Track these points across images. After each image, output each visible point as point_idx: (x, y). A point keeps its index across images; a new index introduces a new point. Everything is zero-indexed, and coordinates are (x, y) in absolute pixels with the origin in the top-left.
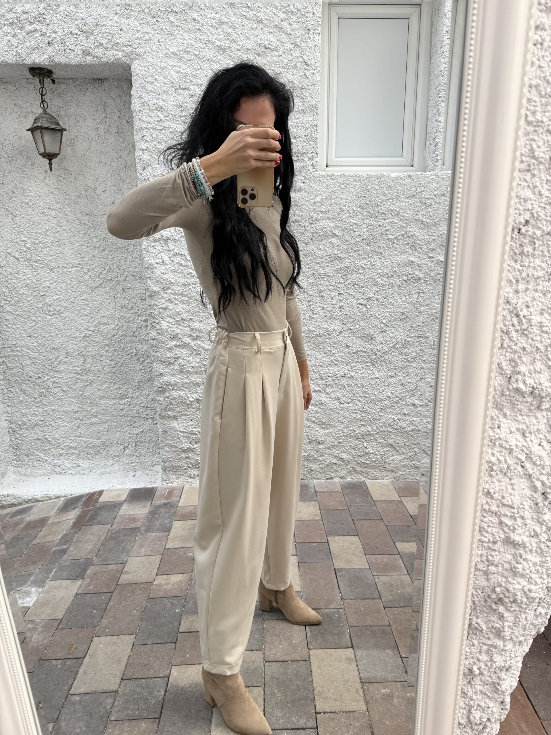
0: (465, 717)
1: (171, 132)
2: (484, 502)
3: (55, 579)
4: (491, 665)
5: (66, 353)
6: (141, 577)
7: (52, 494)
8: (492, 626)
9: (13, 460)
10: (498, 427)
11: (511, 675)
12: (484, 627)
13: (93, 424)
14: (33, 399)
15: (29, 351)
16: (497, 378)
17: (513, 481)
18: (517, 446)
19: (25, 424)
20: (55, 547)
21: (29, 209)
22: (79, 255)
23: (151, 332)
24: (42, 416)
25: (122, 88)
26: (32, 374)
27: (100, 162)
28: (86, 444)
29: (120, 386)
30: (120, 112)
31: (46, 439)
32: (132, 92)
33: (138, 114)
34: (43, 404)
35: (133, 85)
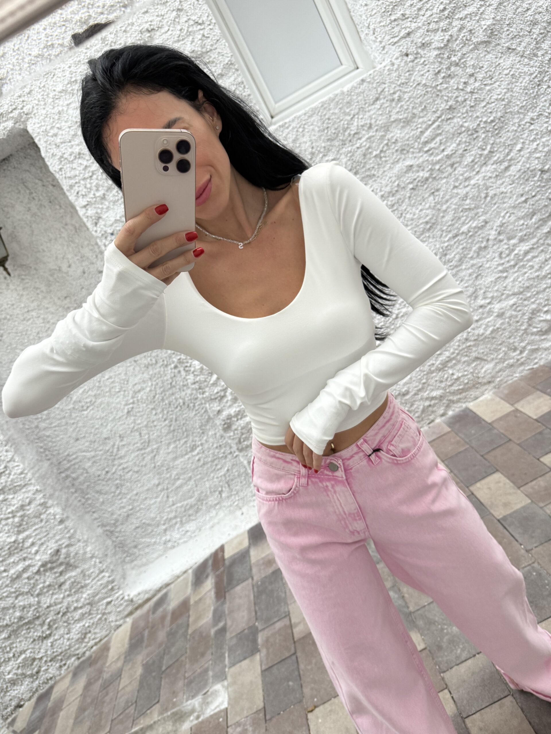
3: (233, 664)
5: (120, 436)
7: (178, 572)
13: (179, 487)
14: (112, 494)
15: (84, 454)
20: (213, 628)
23: (188, 377)
24: (129, 505)
25: (31, 156)
26: (99, 473)
27: (50, 240)
28: (183, 509)
29: (185, 440)
30: (41, 180)
31: (144, 523)
32: (43, 154)
33: (60, 173)
34: (124, 494)
35: (39, 146)
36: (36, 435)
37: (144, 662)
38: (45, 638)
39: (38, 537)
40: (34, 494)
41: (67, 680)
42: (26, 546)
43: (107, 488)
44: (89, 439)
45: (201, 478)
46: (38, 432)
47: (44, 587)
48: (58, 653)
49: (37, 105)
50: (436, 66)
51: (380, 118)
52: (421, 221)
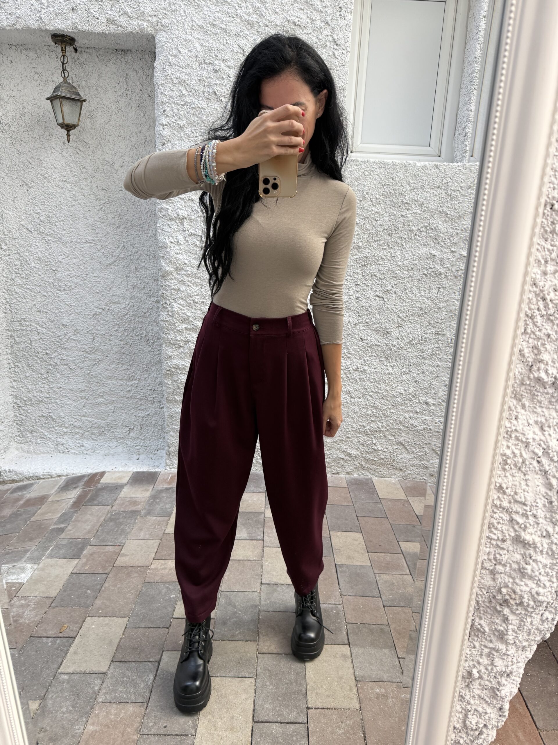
0: (460, 721)
1: (193, 108)
2: (496, 497)
3: (51, 557)
4: (492, 669)
5: (75, 331)
6: (138, 560)
7: (53, 472)
8: (495, 629)
9: (16, 436)
10: (516, 419)
11: (512, 681)
12: (487, 629)
13: (98, 404)
15: (38, 327)
16: (518, 366)
17: (527, 477)
18: (534, 439)
19: (31, 400)
20: (54, 525)
21: (45, 181)
22: (93, 231)
23: (162, 313)
24: (48, 393)
25: (146, 61)
26: (40, 350)
27: (119, 136)
28: (91, 424)
29: (128, 367)
30: (142, 85)
31: (50, 416)
32: (155, 64)
33: (160, 87)
34: (49, 381)
35: (157, 57)
43: (39, 368)
44: (49, 317)
51: (432, 203)
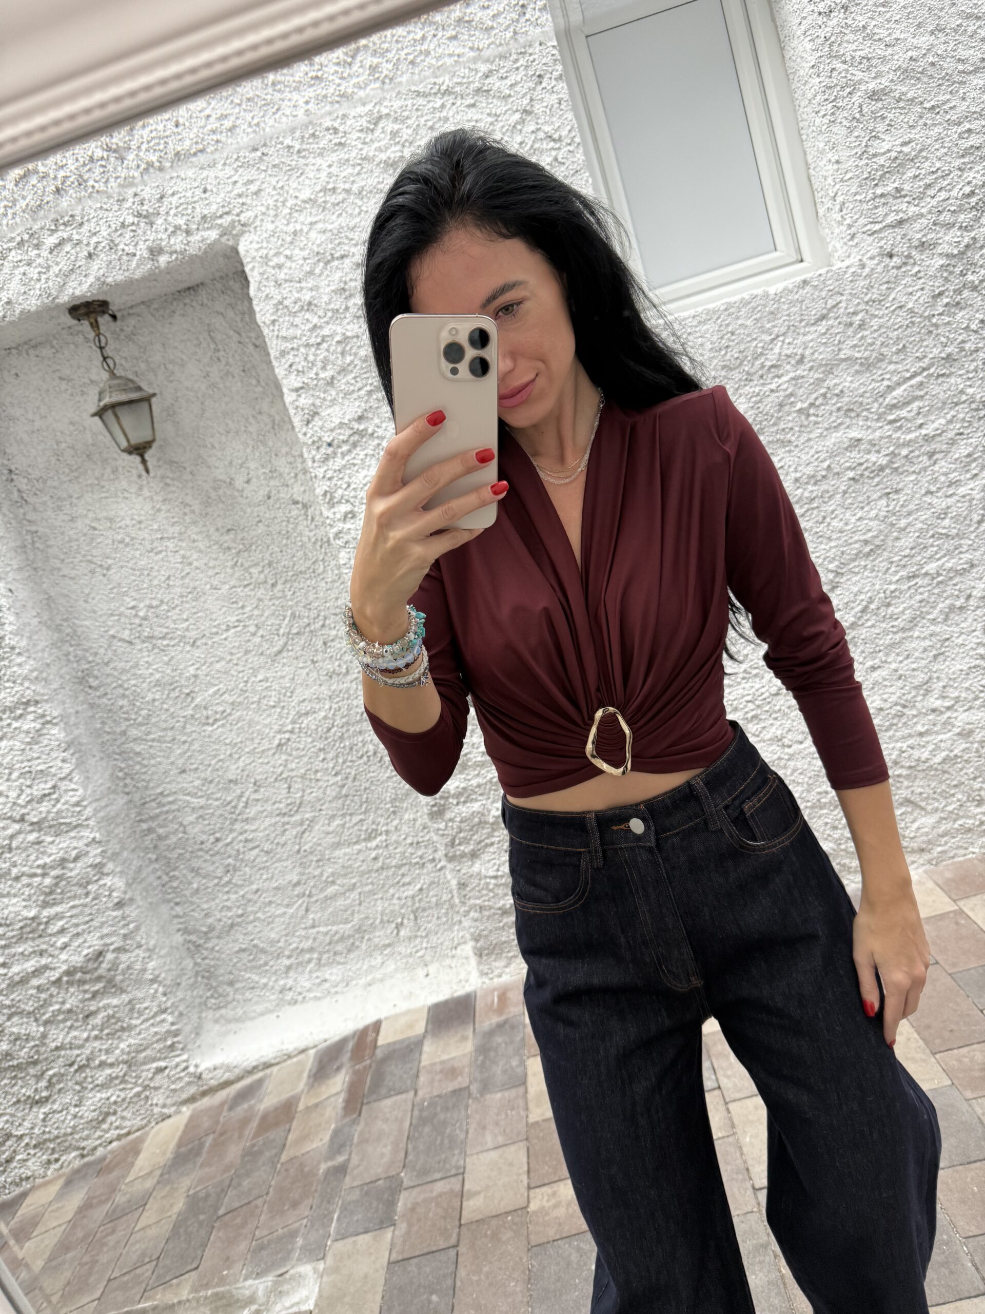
1: (339, 342)
3: (342, 1236)
5: (255, 784)
6: (501, 1199)
7: (290, 1047)
9: (208, 998)
13: (330, 898)
14: (216, 881)
15: (188, 798)
19: (214, 929)
20: (324, 1162)
21: (128, 549)
22: (235, 605)
24: (238, 907)
25: (233, 291)
26: (204, 837)
27: (228, 432)
28: (328, 939)
29: (362, 817)
30: (239, 333)
31: (255, 946)
32: (252, 292)
33: (271, 328)
34: (236, 885)
35: (250, 279)
36: (119, 747)
37: (191, 1192)
38: (37, 1102)
39: (75, 921)
40: (87, 845)
41: (55, 1188)
42: (49, 931)
43: (211, 868)
44: (203, 775)
45: (372, 893)
46: (123, 743)
47: (59, 1010)
48: (52, 1136)
49: (264, 214)
50: (937, 284)
51: (821, 349)
52: (856, 538)
